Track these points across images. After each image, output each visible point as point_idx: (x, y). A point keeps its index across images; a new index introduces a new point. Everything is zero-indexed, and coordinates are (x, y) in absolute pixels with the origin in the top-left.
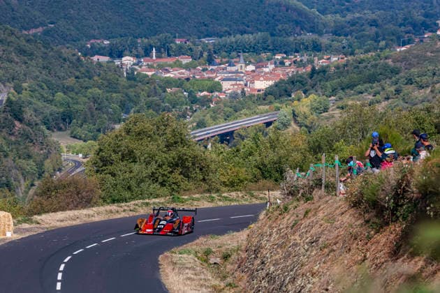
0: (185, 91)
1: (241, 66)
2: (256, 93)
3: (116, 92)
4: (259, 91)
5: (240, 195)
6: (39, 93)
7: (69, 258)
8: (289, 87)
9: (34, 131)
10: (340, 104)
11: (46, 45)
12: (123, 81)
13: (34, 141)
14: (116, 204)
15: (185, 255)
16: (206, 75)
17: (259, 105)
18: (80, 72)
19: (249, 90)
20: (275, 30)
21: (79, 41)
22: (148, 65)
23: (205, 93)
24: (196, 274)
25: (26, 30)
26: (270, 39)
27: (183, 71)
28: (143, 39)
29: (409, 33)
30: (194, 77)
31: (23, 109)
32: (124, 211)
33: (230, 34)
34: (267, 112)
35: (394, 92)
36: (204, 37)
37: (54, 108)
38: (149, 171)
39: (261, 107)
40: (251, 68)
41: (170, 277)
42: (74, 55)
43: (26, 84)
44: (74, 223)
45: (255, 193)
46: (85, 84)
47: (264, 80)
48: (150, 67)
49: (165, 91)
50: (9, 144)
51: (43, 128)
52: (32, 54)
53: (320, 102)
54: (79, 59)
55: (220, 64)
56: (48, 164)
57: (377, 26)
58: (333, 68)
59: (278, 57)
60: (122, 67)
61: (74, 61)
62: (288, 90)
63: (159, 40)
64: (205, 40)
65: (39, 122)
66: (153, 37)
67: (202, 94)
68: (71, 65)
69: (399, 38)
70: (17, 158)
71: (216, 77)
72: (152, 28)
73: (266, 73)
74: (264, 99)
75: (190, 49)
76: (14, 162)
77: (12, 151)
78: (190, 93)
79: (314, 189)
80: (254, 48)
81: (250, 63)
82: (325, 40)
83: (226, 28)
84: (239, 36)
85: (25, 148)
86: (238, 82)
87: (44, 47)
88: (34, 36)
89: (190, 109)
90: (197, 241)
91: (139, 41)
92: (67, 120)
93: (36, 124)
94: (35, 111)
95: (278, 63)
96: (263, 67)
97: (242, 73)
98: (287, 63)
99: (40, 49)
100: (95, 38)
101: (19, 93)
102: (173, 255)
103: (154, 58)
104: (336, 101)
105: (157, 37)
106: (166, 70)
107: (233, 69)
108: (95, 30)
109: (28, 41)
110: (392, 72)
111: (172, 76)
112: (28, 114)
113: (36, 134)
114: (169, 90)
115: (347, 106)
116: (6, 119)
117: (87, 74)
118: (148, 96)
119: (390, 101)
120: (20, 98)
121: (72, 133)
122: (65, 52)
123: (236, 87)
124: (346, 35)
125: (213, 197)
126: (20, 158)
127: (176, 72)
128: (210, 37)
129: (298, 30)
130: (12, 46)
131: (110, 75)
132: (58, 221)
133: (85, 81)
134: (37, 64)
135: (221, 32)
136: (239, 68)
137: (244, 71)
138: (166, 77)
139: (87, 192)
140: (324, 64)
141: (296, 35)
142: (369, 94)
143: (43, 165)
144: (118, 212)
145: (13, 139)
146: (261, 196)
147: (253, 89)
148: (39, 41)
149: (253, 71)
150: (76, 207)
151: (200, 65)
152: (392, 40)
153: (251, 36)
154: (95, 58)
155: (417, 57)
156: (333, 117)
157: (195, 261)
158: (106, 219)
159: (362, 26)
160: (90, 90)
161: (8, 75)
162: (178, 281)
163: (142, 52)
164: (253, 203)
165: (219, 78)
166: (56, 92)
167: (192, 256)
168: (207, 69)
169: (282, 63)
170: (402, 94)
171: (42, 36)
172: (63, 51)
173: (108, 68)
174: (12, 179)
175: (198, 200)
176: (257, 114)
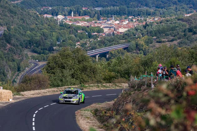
0: (87, 32)
1: (113, 21)
2: (120, 34)
3: (54, 32)
4: (121, 33)
5: (111, 85)
6: (19, 31)
7: (37, 111)
8: (135, 32)
9: (16, 49)
10: (158, 40)
11: (22, 9)
12: (58, 27)
13: (16, 53)
14: (56, 88)
15: (86, 112)
16: (96, 25)
17: (121, 40)
18: (38, 22)
19: (116, 32)
20: (129, 5)
21: (38, 7)
22: (69, 19)
23: (96, 33)
24: (91, 120)
25: (13, 1)
26: (126, 9)
27: (86, 23)
28: (68, 7)
29: (191, 8)
30: (91, 26)
31: (11, 38)
32: (60, 91)
33: (108, 6)
34: (124, 43)
35: (183, 36)
36: (96, 7)
37: (26, 38)
38: (71, 73)
39: (121, 41)
40: (117, 22)
41: (80, 121)
42: (35, 14)
43: (13, 27)
44: (38, 96)
45: (117, 84)
46: (40, 28)
47: (123, 28)
48: (70, 21)
49: (77, 32)
50: (4, 54)
51: (21, 47)
52: (16, 13)
53: (149, 39)
54: (37, 16)
55: (103, 20)
56: (22, 64)
57: (176, 4)
58: (156, 24)
59: (130, 17)
60: (57, 20)
61: (35, 16)
62: (134, 33)
63: (75, 8)
64: (97, 9)
65: (18, 44)
66: (72, 6)
67: (94, 34)
68: (34, 18)
69: (186, 10)
70: (8, 61)
71: (101, 26)
72: (72, 2)
73: (124, 25)
74: (123, 37)
75: (89, 13)
76: (7, 63)
77: (6, 57)
78: (89, 33)
79: (142, 86)
80: (119, 13)
81: (117, 20)
82: (152, 10)
83: (106, 3)
84: (112, 7)
85: (12, 57)
86: (111, 29)
87: (21, 10)
88: (16, 4)
89: (89, 41)
90: (92, 105)
91: (66, 8)
92: (31, 44)
93: (17, 46)
94: (17, 39)
95: (130, 20)
96: (123, 22)
97: (113, 24)
98: (134, 20)
99: (19, 10)
100: (45, 6)
101: (9, 31)
102: (82, 111)
103: (73, 16)
104: (156, 39)
105: (74, 6)
106: (78, 22)
107: (109, 22)
108: (45, 2)
109: (14, 7)
110: (183, 26)
111: (81, 25)
112: (13, 41)
113: (17, 50)
114: (79, 31)
115: (161, 41)
116: (3, 43)
117: (41, 23)
118: (69, 34)
119: (181, 39)
120: (10, 33)
121: (34, 50)
122: (31, 12)
123: (110, 31)
124: (162, 8)
125: (99, 86)
126: (9, 61)
127: (82, 23)
128: (99, 7)
129: (140, 5)
130: (7, 9)
131: (52, 24)
132: (31, 95)
133: (40, 26)
134: (18, 18)
135: (104, 5)
136: (112, 22)
137: (114, 24)
138: (78, 26)
139: (43, 82)
140: (151, 21)
141: (139, 8)
142: (172, 36)
143: (20, 65)
144: (57, 91)
145: (6, 52)
146: (120, 85)
147: (118, 32)
148: (19, 7)
149: (118, 24)
150: (39, 89)
151: (94, 20)
152: (183, 11)
153: (118, 8)
154: (45, 15)
155: (194, 19)
156: (155, 46)
157: (91, 115)
158: (52, 94)
159: (169, 4)
160: (42, 30)
161: (4, 22)
162: (84, 123)
163: (67, 13)
164: (116, 88)
165: (103, 26)
166: (27, 31)
167: (89, 112)
168: (97, 22)
169: (132, 20)
170: (187, 36)
171: (21, 4)
172: (30, 12)
173: (51, 20)
174: (5, 70)
175: (92, 86)
176: (120, 44)
